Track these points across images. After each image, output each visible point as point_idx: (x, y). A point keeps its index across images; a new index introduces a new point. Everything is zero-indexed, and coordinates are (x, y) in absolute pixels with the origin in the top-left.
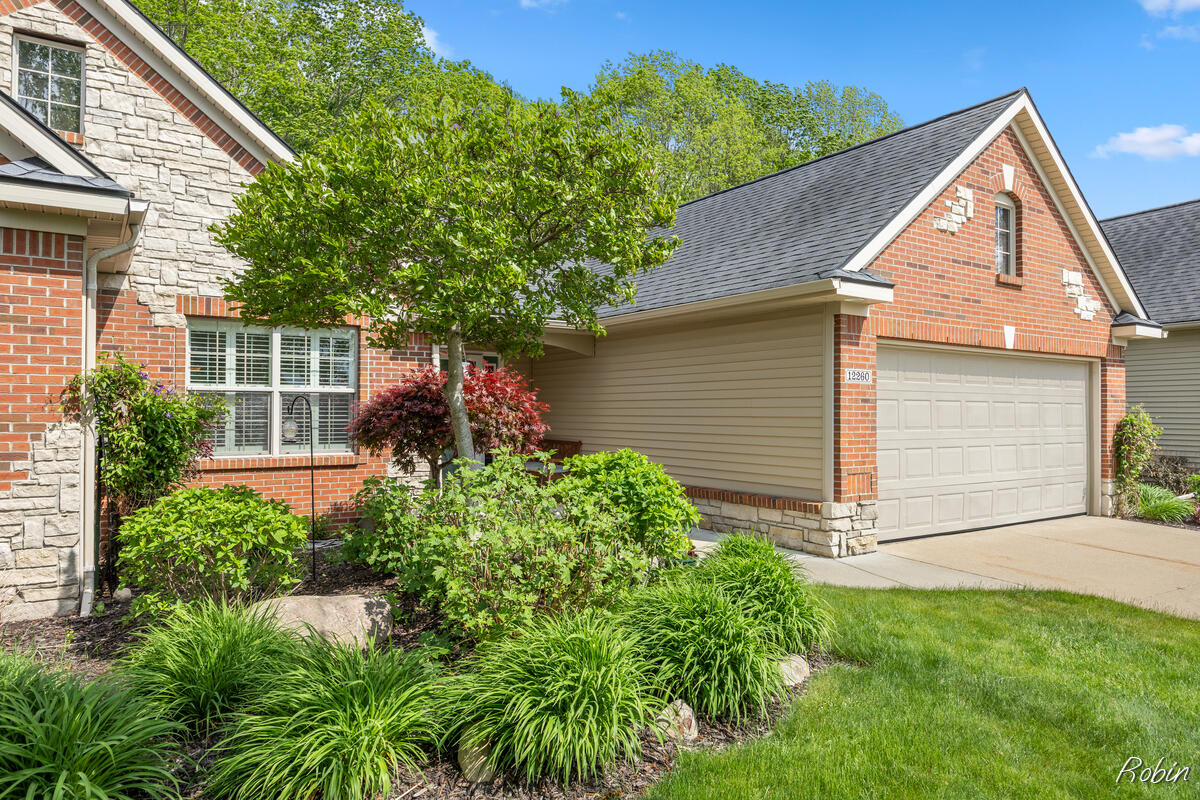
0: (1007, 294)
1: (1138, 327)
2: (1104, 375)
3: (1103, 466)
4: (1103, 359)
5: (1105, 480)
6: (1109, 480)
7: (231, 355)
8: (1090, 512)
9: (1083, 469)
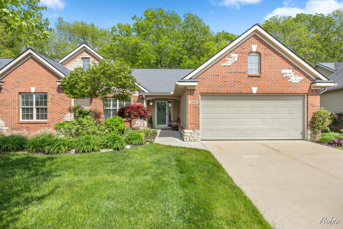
0: (254, 79)
1: (317, 83)
2: (307, 99)
3: (307, 126)
4: (307, 94)
5: (308, 130)
6: (309, 130)
7: (111, 103)
8: (303, 139)
9: (301, 127)
